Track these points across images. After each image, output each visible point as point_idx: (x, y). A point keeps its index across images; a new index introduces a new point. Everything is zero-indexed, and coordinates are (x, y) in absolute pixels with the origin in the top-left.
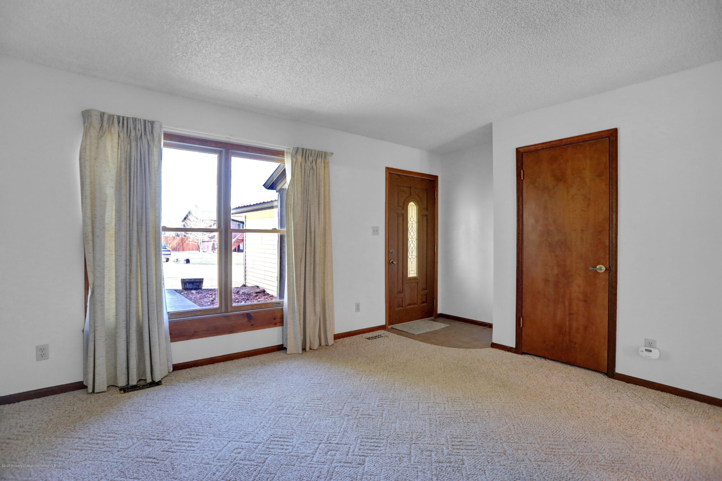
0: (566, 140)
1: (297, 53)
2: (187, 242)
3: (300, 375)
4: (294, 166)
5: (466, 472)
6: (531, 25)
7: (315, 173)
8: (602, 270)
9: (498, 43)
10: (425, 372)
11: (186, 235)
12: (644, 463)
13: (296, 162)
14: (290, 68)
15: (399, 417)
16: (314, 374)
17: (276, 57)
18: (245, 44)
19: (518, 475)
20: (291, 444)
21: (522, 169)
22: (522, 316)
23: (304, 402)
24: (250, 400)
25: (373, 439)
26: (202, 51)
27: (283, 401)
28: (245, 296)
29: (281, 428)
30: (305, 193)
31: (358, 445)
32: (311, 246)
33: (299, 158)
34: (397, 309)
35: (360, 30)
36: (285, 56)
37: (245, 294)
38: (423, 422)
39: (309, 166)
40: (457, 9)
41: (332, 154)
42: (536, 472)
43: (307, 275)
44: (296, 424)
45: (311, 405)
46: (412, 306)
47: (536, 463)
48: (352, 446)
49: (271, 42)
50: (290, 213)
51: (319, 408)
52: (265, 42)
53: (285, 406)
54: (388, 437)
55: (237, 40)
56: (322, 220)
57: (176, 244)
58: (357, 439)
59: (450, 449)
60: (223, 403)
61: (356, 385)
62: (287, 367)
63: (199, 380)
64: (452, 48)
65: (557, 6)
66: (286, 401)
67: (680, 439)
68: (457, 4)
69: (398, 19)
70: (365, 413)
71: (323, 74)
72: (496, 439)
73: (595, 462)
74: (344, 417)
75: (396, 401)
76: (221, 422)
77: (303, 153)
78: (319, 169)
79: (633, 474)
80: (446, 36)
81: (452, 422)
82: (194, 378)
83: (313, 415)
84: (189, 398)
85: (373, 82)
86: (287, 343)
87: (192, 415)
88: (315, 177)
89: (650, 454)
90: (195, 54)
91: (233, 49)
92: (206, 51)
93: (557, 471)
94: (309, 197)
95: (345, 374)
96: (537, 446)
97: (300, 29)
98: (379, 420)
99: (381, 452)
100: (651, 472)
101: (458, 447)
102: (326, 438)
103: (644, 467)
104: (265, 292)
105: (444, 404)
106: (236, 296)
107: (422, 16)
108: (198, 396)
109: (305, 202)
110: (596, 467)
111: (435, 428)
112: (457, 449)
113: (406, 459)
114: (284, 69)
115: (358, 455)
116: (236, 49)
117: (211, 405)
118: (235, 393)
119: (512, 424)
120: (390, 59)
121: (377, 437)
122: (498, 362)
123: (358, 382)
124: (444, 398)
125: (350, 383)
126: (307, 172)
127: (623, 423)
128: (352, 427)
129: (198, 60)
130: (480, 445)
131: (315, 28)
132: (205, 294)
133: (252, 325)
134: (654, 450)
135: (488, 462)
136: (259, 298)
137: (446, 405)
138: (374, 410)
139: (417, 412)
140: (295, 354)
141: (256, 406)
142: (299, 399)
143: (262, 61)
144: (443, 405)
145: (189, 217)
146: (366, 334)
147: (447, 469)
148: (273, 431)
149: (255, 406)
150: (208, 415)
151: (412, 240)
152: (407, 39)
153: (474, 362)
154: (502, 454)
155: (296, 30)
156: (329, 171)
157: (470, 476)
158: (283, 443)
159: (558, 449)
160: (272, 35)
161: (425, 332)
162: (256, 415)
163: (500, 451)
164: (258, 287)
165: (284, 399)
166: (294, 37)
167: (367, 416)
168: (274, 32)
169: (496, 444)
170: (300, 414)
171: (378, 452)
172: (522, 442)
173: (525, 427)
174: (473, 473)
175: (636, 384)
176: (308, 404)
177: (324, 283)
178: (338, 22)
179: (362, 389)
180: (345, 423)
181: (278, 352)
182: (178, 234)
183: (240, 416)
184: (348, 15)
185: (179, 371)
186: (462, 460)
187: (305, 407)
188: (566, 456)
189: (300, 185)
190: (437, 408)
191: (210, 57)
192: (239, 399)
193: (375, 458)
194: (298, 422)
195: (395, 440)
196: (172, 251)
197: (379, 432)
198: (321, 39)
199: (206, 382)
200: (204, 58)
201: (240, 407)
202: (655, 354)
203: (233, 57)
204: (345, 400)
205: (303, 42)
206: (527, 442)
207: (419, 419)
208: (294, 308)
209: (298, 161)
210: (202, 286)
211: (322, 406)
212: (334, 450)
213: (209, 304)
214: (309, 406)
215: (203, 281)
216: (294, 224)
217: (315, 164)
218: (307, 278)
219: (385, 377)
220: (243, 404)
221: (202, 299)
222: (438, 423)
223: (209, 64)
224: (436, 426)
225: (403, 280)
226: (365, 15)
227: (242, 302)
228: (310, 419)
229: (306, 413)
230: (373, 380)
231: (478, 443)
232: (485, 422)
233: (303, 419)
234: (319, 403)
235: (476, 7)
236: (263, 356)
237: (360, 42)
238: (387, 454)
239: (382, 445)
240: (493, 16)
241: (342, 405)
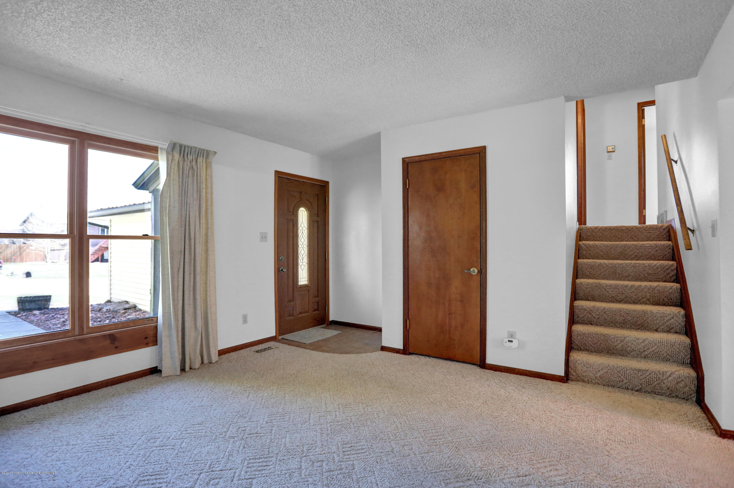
0: (445, 154)
1: (172, 37)
2: (28, 251)
3: (178, 399)
4: (170, 164)
5: (356, 477)
6: (414, 44)
7: (196, 173)
8: (475, 272)
9: (385, 56)
10: (316, 381)
11: (26, 242)
12: (506, 439)
13: (172, 160)
14: (164, 53)
15: (289, 431)
16: (195, 396)
17: (146, 38)
18: (105, 16)
19: (404, 470)
20: (165, 480)
21: (408, 178)
22: (408, 318)
23: (183, 429)
24: (112, 437)
25: (262, 458)
26: (43, 15)
27: (156, 432)
28: (109, 314)
29: (153, 464)
30: (184, 195)
31: (244, 468)
32: (190, 254)
33: (177, 156)
34: (287, 318)
35: (246, 23)
36: (157, 39)
37: (109, 311)
38: (314, 432)
39: (189, 165)
40: (346, 17)
41: (215, 153)
42: (420, 464)
43: (186, 286)
44: (172, 456)
45: (190, 432)
46: (303, 315)
47: (420, 455)
48: (238, 470)
49: (139, 20)
50: (164, 217)
51: (200, 434)
52: (131, 18)
53: (158, 437)
54: (277, 454)
55: (94, 10)
56: (203, 226)
57: (11, 254)
58: (243, 461)
59: (341, 455)
60: (74, 446)
61: (243, 402)
62: (161, 392)
63: (40, 423)
64: (341, 55)
65: (435, 30)
66: (160, 431)
67: (532, 413)
68: (345, 13)
69: (286, 18)
70: (253, 432)
71: (204, 64)
72: (385, 439)
73: (469, 445)
74: (229, 440)
75: (286, 415)
76: (71, 471)
77: (180, 150)
78: (200, 169)
79: (497, 450)
80: (335, 42)
81: (343, 429)
82: (33, 421)
83: (192, 443)
84: (23, 448)
85: (261, 80)
86: (162, 365)
87: (27, 470)
88: (195, 178)
89: (510, 430)
90: (32, 17)
91: (88, 20)
92: (49, 15)
93: (438, 460)
94: (188, 200)
95: (231, 393)
96: (421, 440)
97: (175, 10)
98: (269, 437)
99: (270, 471)
100: (511, 445)
101: (349, 453)
102: (207, 466)
103: (505, 442)
104: (137, 308)
105: (336, 411)
106: (99, 315)
107: (311, 19)
108: (37, 443)
109: (183, 205)
110: (469, 449)
111: (326, 437)
112: (348, 455)
113: (296, 474)
114: (156, 53)
115: (245, 478)
116: (92, 20)
117: (56, 452)
118: (92, 431)
119: (400, 422)
120: (279, 58)
121: (265, 456)
122: (387, 364)
123: (246, 399)
124: (335, 406)
125: (236, 402)
126: (186, 172)
127: (491, 406)
128: (238, 449)
129: (36, 24)
130: (370, 447)
131: (194, 12)
132: (53, 314)
133: (116, 347)
134: (513, 426)
135: (377, 462)
136: (128, 315)
137: (337, 413)
138: (263, 427)
139: (308, 423)
140: (172, 376)
141: (121, 443)
142: (176, 426)
143: (128, 40)
144: (334, 412)
145: (31, 220)
146: (254, 347)
147: (338, 476)
148: (142, 469)
149: (119, 444)
150: (52, 465)
151: (303, 246)
152: (296, 40)
153: (365, 367)
154: (390, 453)
155: (171, 11)
156: (212, 172)
157: (360, 480)
158: (154, 481)
159: (439, 439)
160: (141, 11)
161: (316, 340)
162: (121, 454)
163: (388, 449)
164: (127, 302)
165: (158, 430)
166: (168, 19)
167: (255, 435)
168: (142, 8)
169: (384, 444)
170: (177, 444)
171: (266, 472)
172: (408, 438)
173: (411, 424)
174: (363, 476)
175: (502, 372)
176: (186, 431)
177: (206, 295)
178: (221, 10)
179: (250, 406)
180: (230, 446)
181: (151, 376)
182: (13, 241)
183: (98, 459)
184: (232, 5)
185: (9, 416)
186: (353, 465)
187: (183, 435)
188: (445, 444)
189: (178, 186)
190: (329, 417)
191: (55, 24)
192: (98, 438)
193: (263, 478)
194: (174, 453)
195: (285, 456)
196: (3, 263)
197: (267, 450)
198: (201, 26)
199: (50, 424)
200: (46, 24)
201: (98, 447)
202: (515, 344)
203: (88, 29)
204: (231, 421)
205: (179, 26)
206: (412, 437)
207: (310, 430)
208: (170, 324)
209: (175, 159)
210: (49, 305)
211: (203, 431)
212: (217, 478)
213: (59, 326)
214: (188, 433)
215: (50, 299)
216: (169, 230)
217: (195, 163)
218: (186, 289)
219: (274, 391)
220: (102, 444)
221: (49, 321)
222: (329, 432)
223: (54, 33)
224: (328, 435)
225: (293, 288)
226: (251, 7)
227: (105, 321)
228: (189, 448)
229: (184, 442)
230: (262, 395)
231: (368, 445)
232: (374, 424)
233: (180, 449)
234: (200, 428)
235: (363, 18)
236: (131, 383)
237: (245, 35)
238: (276, 472)
239: (271, 463)
240: (380, 30)
241: (227, 426)
